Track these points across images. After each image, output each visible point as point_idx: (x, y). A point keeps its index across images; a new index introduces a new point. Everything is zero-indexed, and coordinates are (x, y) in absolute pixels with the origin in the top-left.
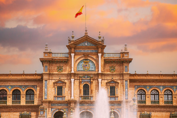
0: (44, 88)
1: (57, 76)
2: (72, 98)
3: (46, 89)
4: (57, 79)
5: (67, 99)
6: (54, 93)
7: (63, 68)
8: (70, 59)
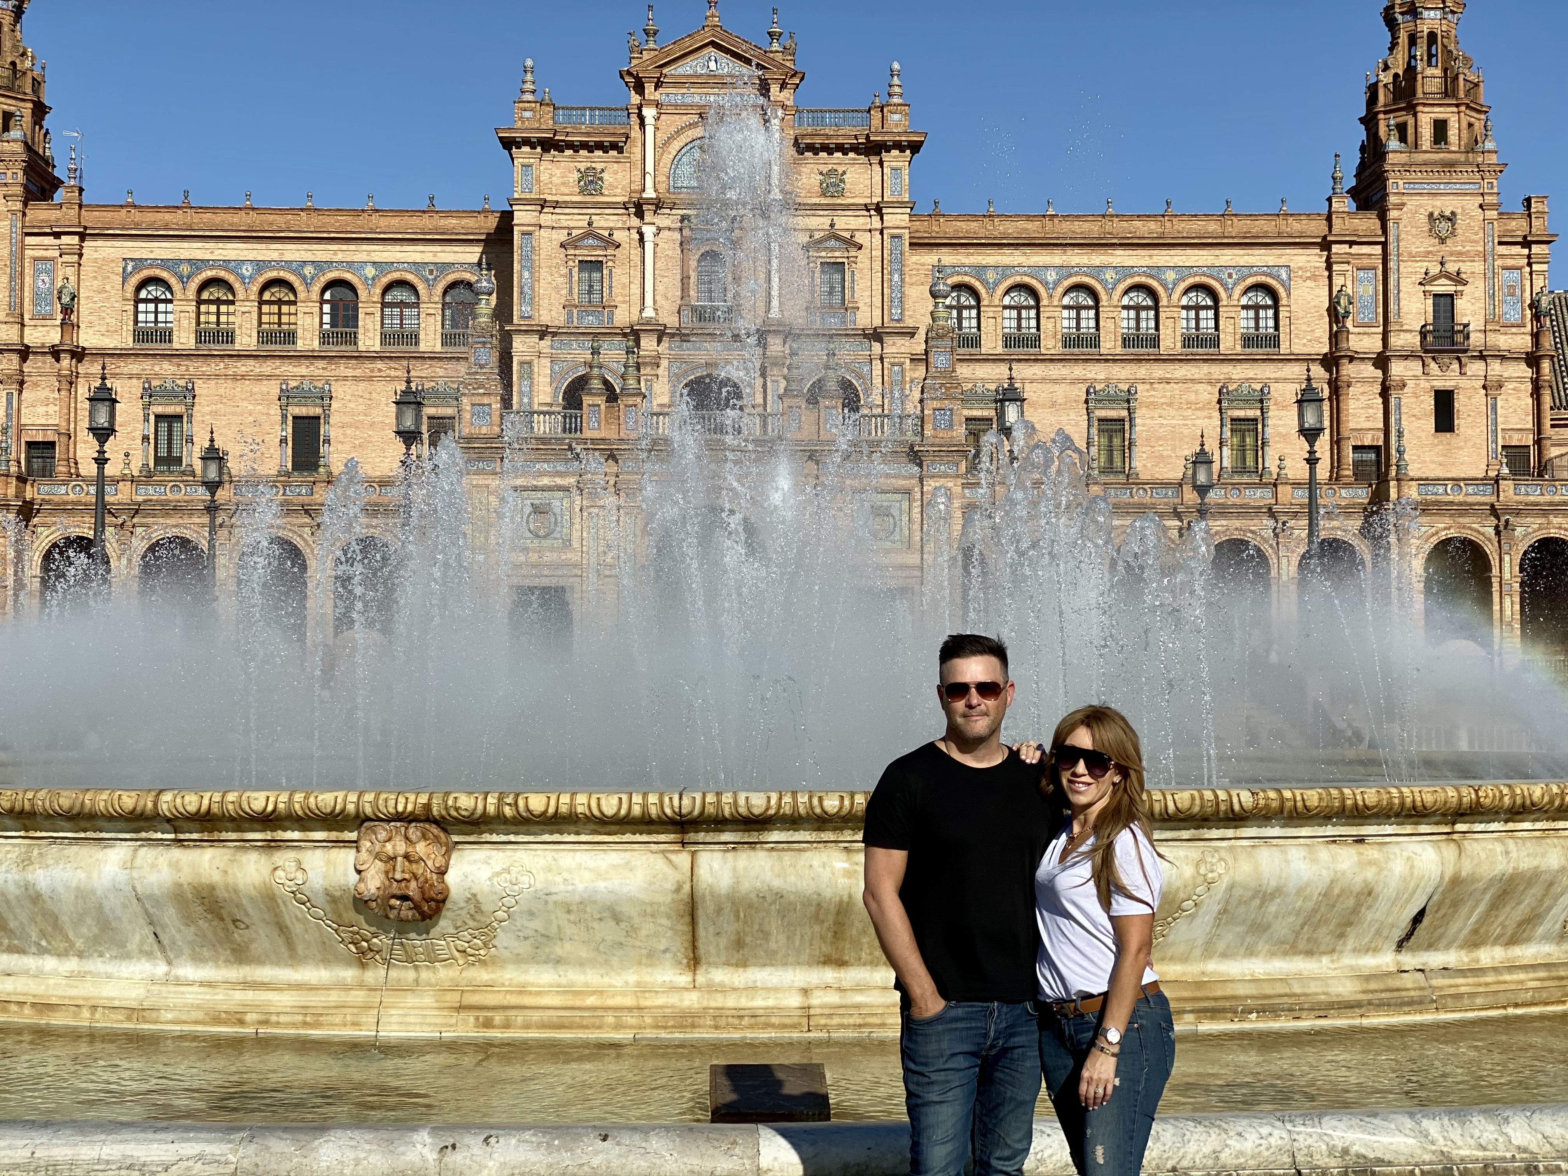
0: (516, 266)
1: (576, 211)
2: (649, 313)
3: (526, 274)
4: (580, 224)
5: (623, 317)
6: (564, 292)
7: (605, 176)
8: (635, 133)
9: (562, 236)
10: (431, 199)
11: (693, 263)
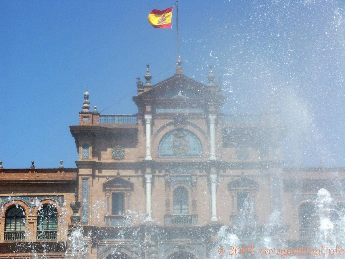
0: (80, 196)
1: (111, 167)
2: (149, 219)
4: (113, 174)
6: (104, 210)
7: (126, 149)
8: (140, 128)
9: (103, 180)
10: (33, 163)
11: (172, 193)
